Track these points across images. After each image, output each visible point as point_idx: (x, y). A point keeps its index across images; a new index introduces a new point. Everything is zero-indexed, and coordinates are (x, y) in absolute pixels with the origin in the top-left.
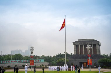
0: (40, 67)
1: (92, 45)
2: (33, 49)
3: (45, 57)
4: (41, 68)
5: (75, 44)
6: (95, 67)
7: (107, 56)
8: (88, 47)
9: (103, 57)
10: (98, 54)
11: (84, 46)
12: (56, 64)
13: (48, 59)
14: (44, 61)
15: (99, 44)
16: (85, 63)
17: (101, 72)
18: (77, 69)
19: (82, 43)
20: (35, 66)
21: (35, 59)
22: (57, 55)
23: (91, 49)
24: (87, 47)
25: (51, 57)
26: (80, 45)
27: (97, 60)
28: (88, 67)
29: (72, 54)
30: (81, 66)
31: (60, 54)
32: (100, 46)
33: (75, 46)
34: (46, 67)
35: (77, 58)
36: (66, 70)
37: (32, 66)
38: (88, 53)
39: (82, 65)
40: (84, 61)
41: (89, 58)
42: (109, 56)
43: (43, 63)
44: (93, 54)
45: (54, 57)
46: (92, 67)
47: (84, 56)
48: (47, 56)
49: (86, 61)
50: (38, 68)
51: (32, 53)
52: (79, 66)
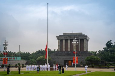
0: (16, 66)
1: (79, 40)
2: (7, 44)
3: (22, 54)
4: (16, 68)
5: (60, 38)
6: (82, 65)
7: (96, 52)
8: (75, 42)
9: (91, 54)
10: (85, 50)
11: (69, 41)
12: (35, 62)
13: (25, 57)
14: (21, 58)
15: (87, 38)
16: (70, 62)
17: (87, 72)
18: (60, 69)
19: (68, 38)
20: (9, 65)
21: (9, 56)
22: (37, 51)
23: (77, 45)
24: (73, 43)
25: (29, 53)
26: (65, 40)
27: (84, 58)
28: (74, 66)
29: (55, 50)
30: (65, 65)
31: (41, 50)
32: (88, 41)
33: (59, 40)
34: (23, 66)
35: (61, 55)
36: (48, 70)
37: (5, 65)
38: (74, 50)
39: (67, 64)
40: (69, 59)
41: (75, 56)
42: (98, 53)
43: (19, 62)
44: (79, 50)
45: (33, 54)
46: (78, 66)
47: (70, 53)
48: (25, 53)
49: (72, 59)
50: (13, 67)
51: (5, 49)
52: (63, 65)
